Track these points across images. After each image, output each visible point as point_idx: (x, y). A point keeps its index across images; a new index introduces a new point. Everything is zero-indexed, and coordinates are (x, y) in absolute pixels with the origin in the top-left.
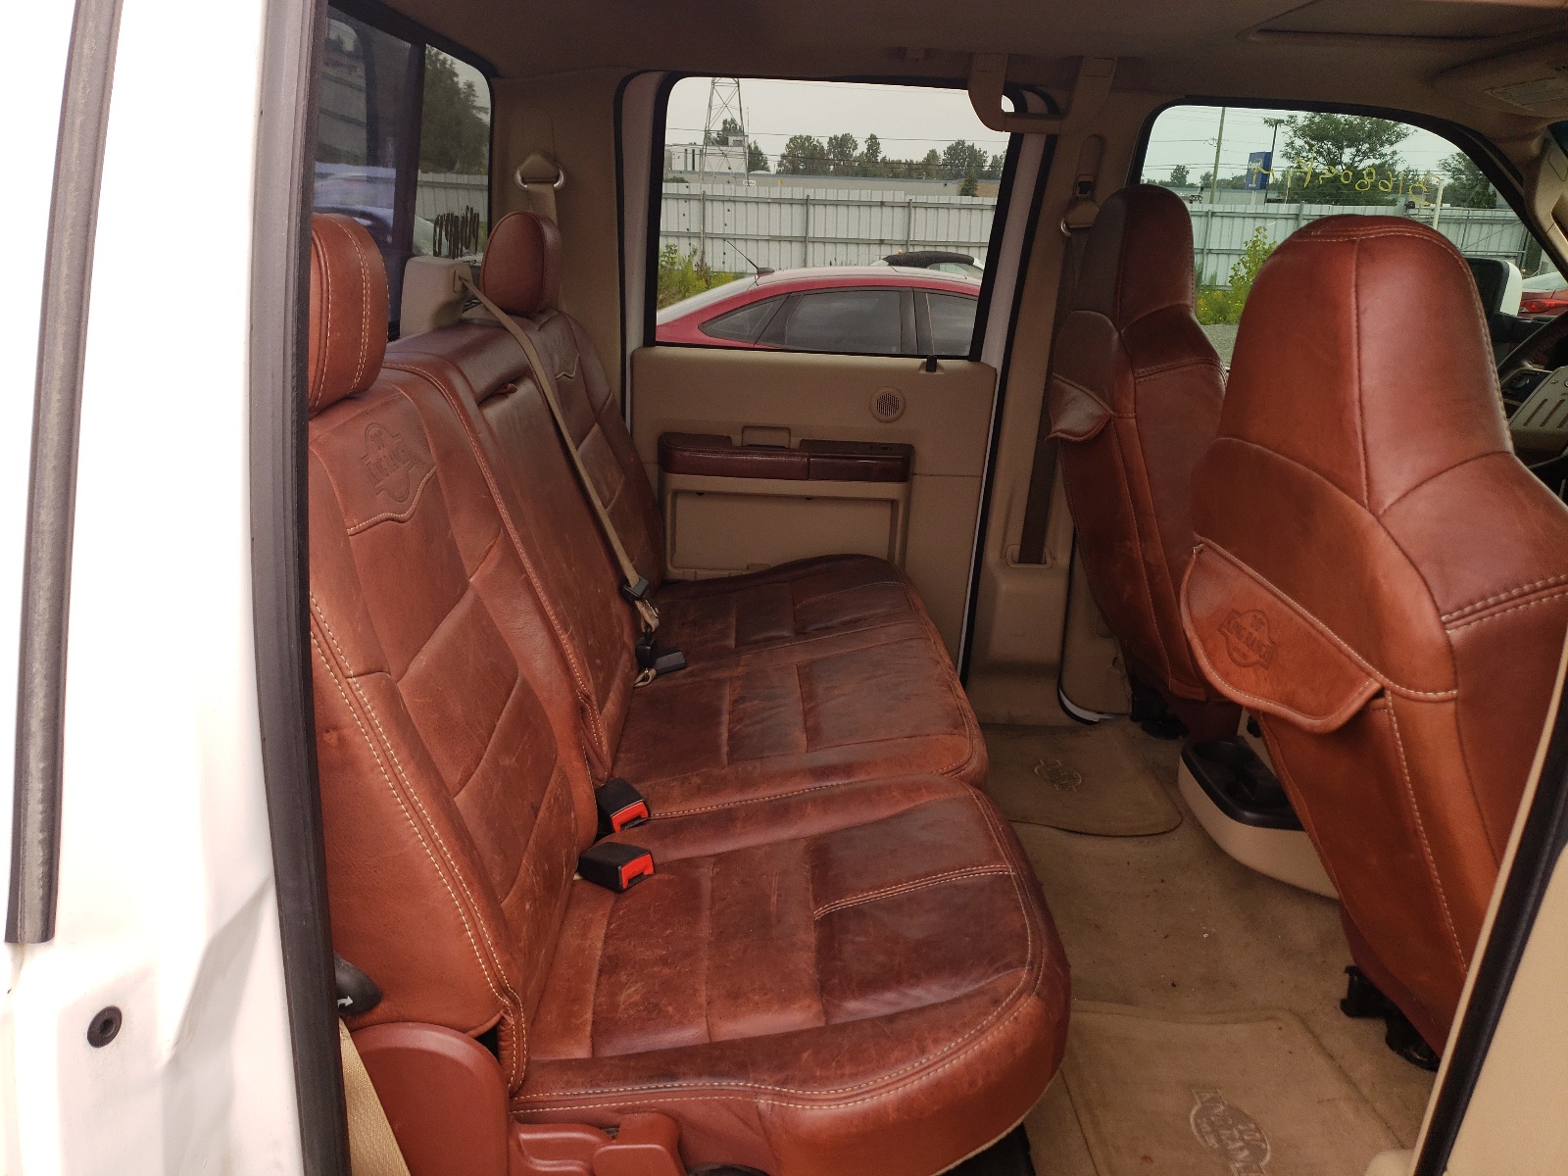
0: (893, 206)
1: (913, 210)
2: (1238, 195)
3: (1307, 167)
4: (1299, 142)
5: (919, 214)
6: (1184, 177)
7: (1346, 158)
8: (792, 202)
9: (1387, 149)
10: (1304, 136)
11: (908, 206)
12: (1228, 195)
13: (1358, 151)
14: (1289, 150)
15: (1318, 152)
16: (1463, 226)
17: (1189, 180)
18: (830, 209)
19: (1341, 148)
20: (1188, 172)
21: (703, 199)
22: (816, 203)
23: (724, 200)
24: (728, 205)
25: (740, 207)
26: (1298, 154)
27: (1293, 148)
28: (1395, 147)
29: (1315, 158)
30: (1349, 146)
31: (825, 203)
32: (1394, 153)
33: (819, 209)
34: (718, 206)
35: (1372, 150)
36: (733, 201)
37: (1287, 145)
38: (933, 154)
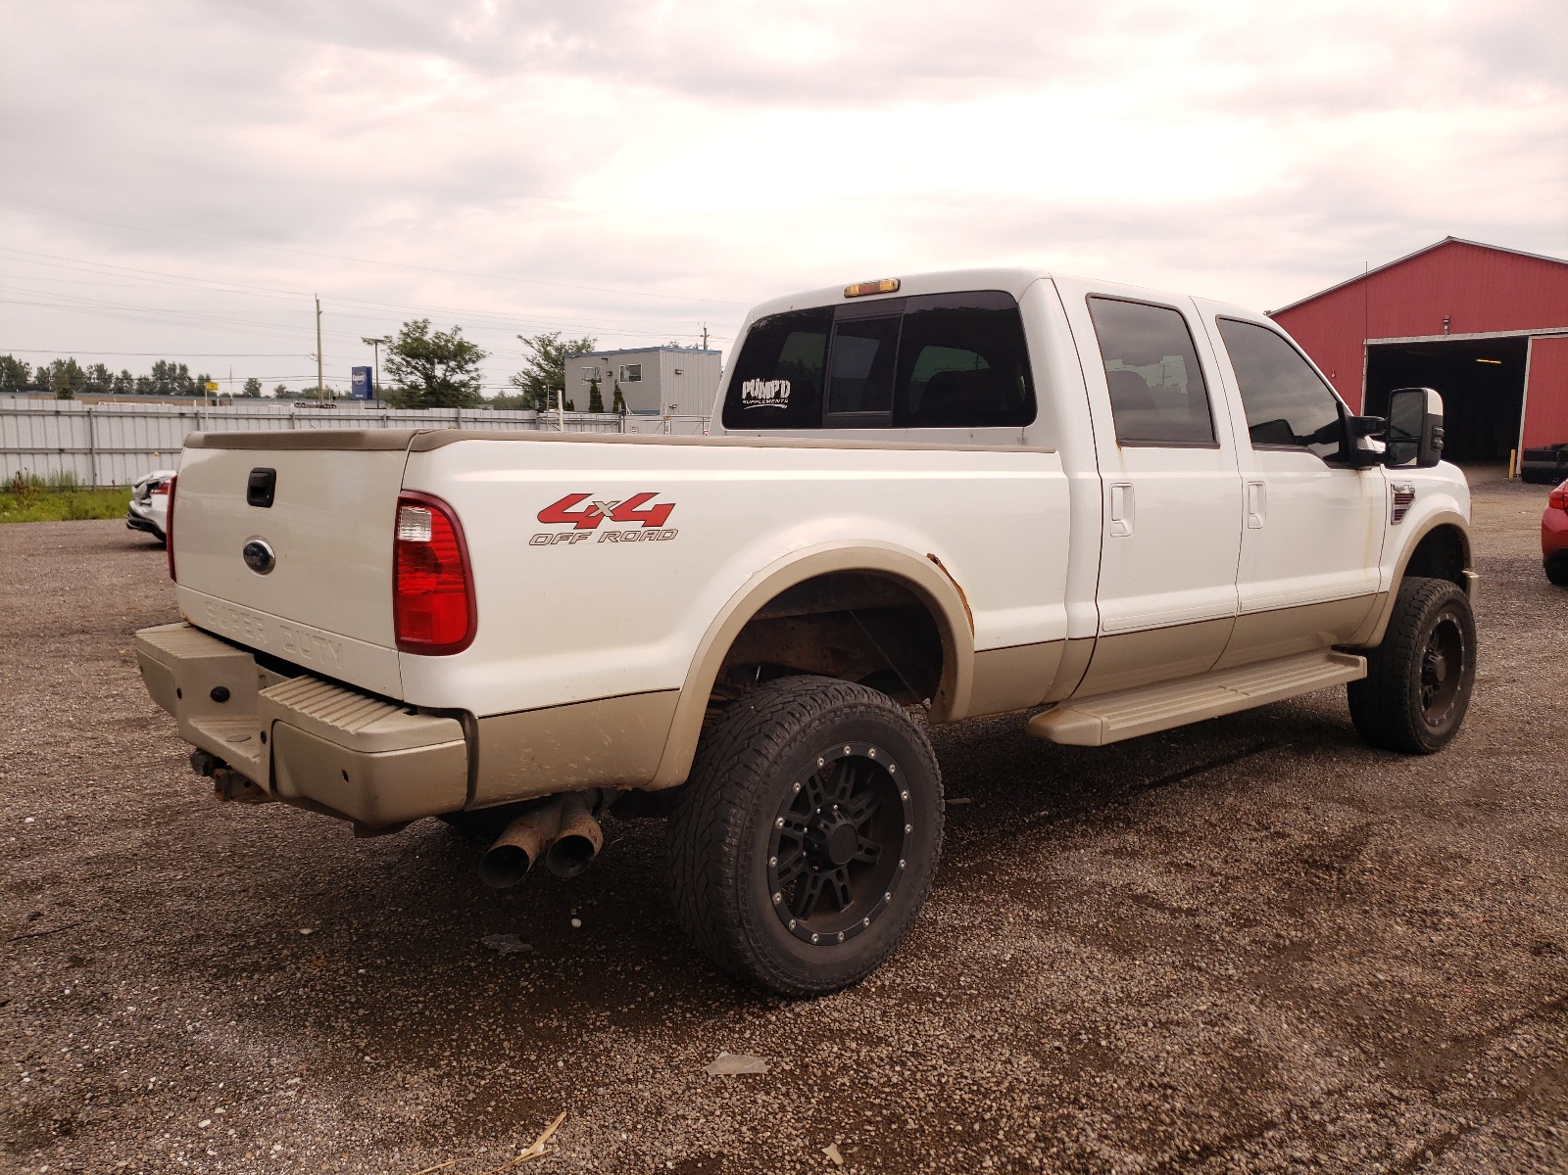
1: (94, 420)
2: (352, 404)
3: (407, 381)
4: (397, 359)
6: (257, 389)
7: (439, 373)
9: (470, 367)
10: (402, 353)
12: (344, 404)
14: (390, 365)
15: (415, 367)
17: (263, 392)
19: (433, 364)
20: (260, 385)
26: (398, 369)
27: (393, 363)
28: (479, 365)
29: (413, 373)
30: (440, 362)
32: (477, 370)
37: (388, 361)
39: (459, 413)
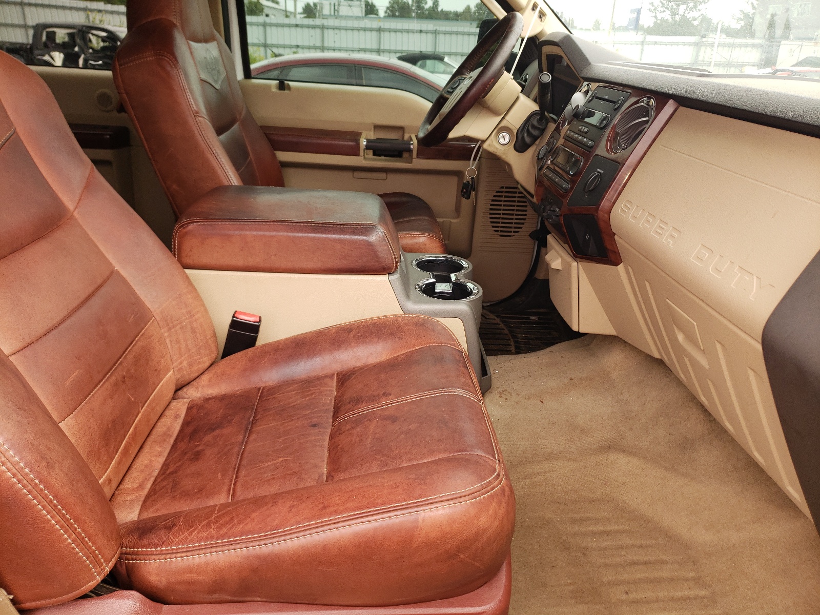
0: (427, 32)
1: (438, 35)
3: (660, 16)
5: (441, 37)
7: (681, 12)
8: (371, 30)
9: (703, 6)
11: (435, 33)
13: (687, 7)
15: (666, 8)
16: (731, 48)
18: (393, 34)
19: (678, 5)
21: (322, 28)
22: (385, 30)
23: (335, 28)
24: (336, 31)
25: (343, 32)
26: (655, 9)
27: (653, 6)
28: (709, 4)
29: (664, 11)
30: (682, 4)
31: (390, 30)
33: (387, 34)
34: (330, 31)
35: (695, 6)
36: (339, 29)
38: (468, 8)
39: (645, 38)
